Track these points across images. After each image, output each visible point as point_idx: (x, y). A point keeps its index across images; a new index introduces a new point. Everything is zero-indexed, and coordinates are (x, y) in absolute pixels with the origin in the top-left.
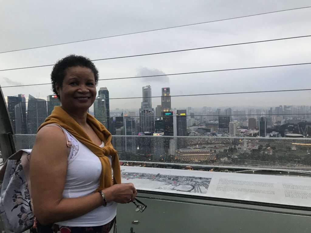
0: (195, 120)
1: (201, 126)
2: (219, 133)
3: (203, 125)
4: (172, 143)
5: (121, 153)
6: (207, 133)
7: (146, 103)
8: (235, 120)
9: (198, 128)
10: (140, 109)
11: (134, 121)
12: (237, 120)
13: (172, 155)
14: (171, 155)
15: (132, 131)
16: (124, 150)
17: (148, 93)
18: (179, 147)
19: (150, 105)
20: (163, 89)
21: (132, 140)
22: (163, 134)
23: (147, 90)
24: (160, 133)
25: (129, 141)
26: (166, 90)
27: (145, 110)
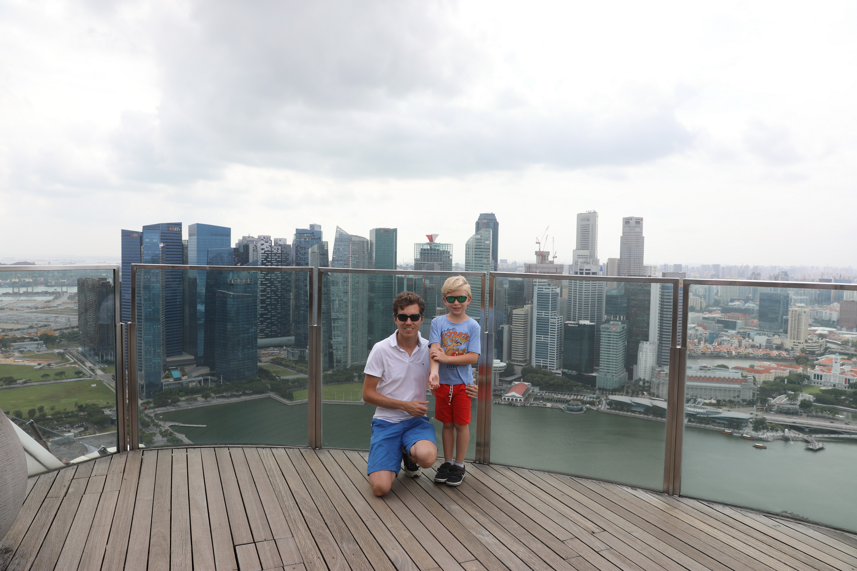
0: (694, 297)
1: (710, 312)
2: (760, 332)
3: (715, 310)
4: (644, 350)
5: (523, 365)
6: (727, 331)
7: (586, 252)
8: (801, 303)
9: (704, 318)
10: (570, 266)
11: (555, 295)
12: (804, 303)
13: (644, 381)
14: (640, 380)
15: (550, 317)
16: (528, 358)
17: (591, 228)
18: (663, 363)
19: (592, 257)
20: (627, 221)
21: (549, 337)
22: (623, 328)
23: (588, 223)
24: (618, 325)
25: (542, 338)
26: (633, 223)
27: (583, 270)
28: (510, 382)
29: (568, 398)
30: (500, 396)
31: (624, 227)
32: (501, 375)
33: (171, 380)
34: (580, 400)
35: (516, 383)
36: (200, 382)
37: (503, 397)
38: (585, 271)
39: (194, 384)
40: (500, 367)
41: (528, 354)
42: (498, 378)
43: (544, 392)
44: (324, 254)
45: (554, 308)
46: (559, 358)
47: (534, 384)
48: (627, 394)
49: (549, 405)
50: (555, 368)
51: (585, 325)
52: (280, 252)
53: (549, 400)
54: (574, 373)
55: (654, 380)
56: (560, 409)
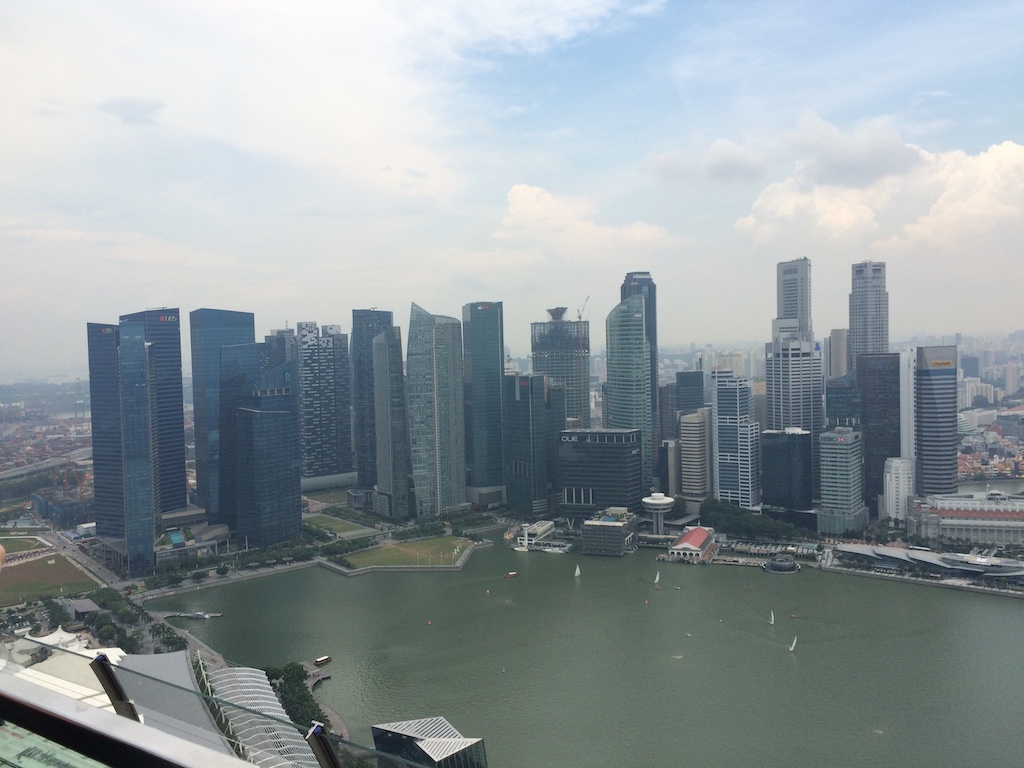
0: (983, 385)
1: (1011, 406)
3: (1019, 404)
4: (893, 471)
5: (701, 499)
7: (793, 323)
9: (998, 417)
10: (768, 346)
11: (745, 391)
13: (897, 521)
14: (889, 519)
15: (738, 425)
16: (708, 489)
17: (799, 285)
18: (925, 490)
19: (804, 330)
20: (859, 270)
21: (739, 455)
22: (857, 437)
23: (794, 276)
24: (848, 432)
25: (729, 458)
26: (869, 273)
27: (787, 350)
28: (681, 528)
29: (773, 550)
30: (667, 549)
31: (853, 280)
32: (667, 517)
33: (169, 547)
34: (792, 553)
35: (691, 528)
36: (213, 547)
37: (670, 552)
38: (791, 352)
39: (205, 550)
40: (664, 505)
41: (708, 483)
42: (661, 522)
43: (735, 541)
44: (396, 345)
45: (744, 411)
46: (756, 488)
47: (717, 531)
48: (869, 541)
49: (741, 561)
50: (750, 504)
51: (793, 434)
52: (331, 345)
53: (742, 553)
54: (782, 509)
55: (911, 518)
56: (759, 566)
